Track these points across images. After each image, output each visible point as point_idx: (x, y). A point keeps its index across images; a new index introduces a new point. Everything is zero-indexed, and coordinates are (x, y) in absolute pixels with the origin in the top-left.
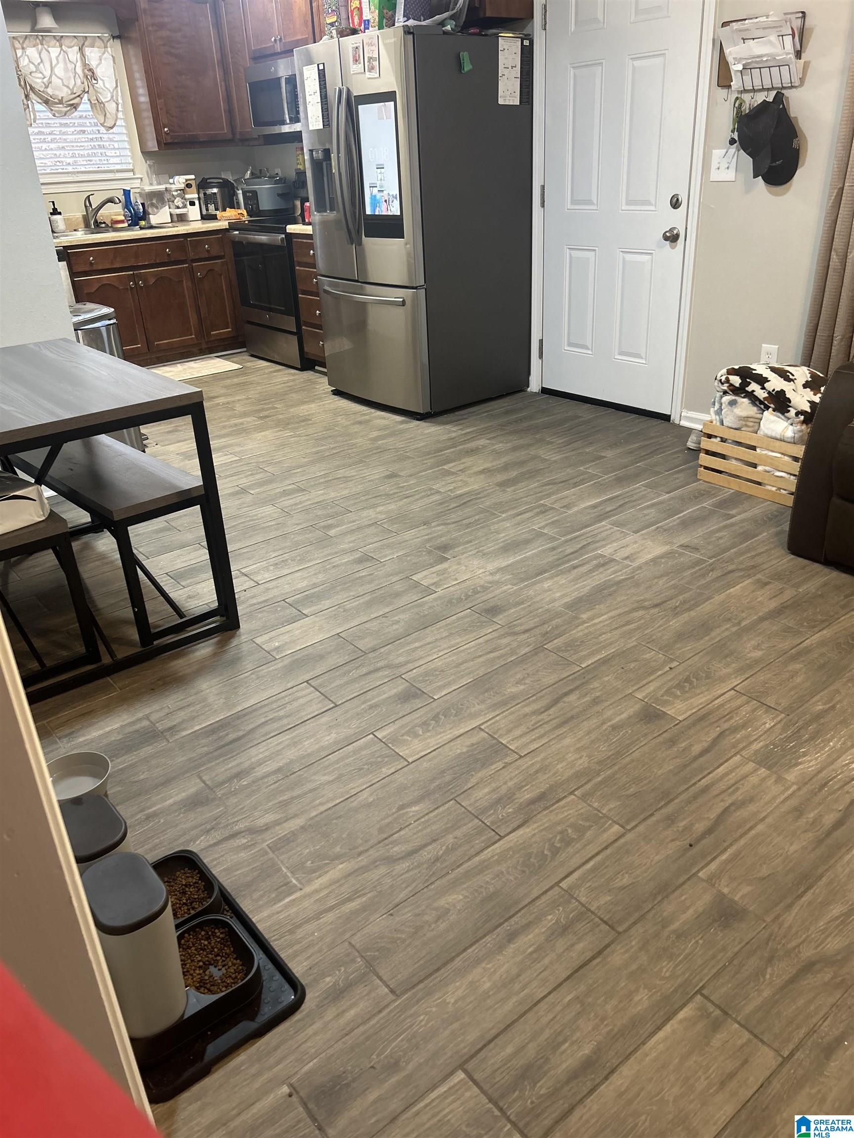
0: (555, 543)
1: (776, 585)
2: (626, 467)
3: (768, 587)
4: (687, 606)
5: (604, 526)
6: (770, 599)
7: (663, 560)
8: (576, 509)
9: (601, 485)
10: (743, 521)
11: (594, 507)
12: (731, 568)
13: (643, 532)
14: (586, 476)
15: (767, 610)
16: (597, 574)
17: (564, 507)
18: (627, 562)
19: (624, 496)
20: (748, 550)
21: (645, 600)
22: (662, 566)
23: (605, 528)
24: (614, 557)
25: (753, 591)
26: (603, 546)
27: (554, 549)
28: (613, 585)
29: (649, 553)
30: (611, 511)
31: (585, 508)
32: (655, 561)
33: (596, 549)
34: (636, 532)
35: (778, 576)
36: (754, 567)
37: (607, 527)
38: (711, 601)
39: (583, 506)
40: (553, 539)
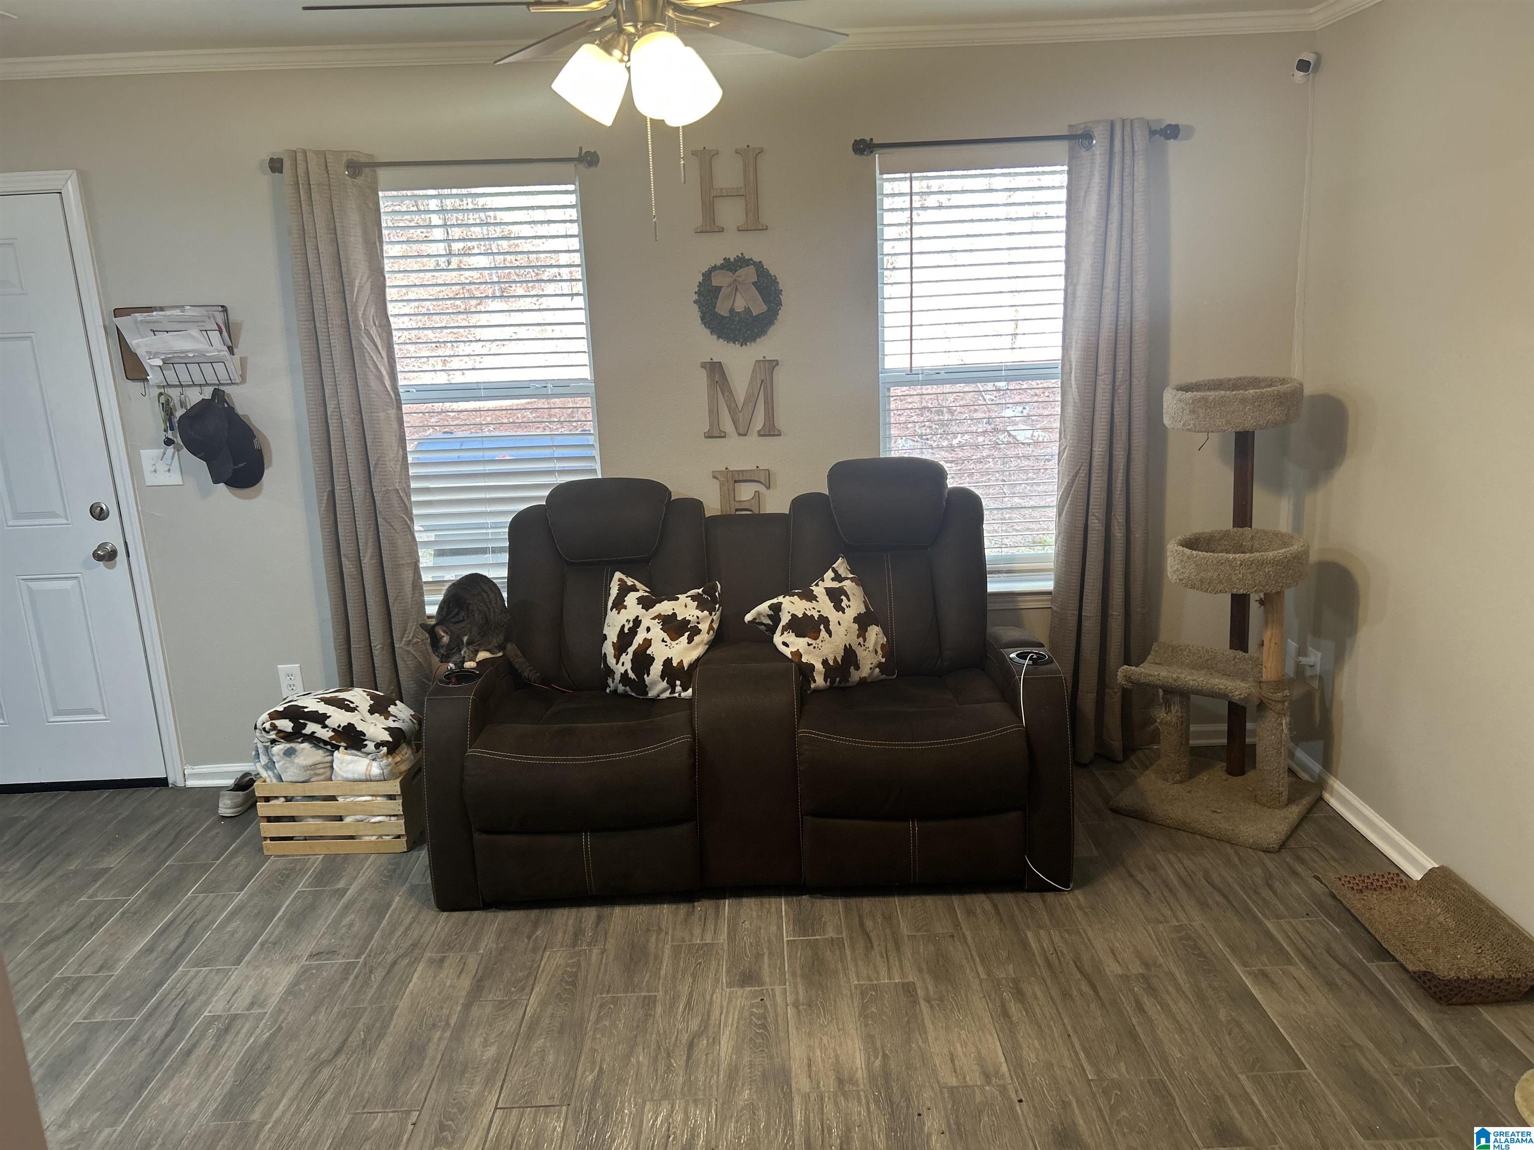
0: (129, 1032)
1: (453, 958)
2: (151, 874)
3: (446, 964)
4: (375, 1034)
5: (185, 974)
6: (459, 977)
7: (302, 987)
8: (122, 965)
9: (134, 914)
10: (361, 892)
11: (149, 950)
12: (390, 958)
13: (247, 958)
14: (99, 909)
15: (464, 993)
16: (229, 1048)
17: (101, 969)
18: (256, 1011)
19: (182, 916)
20: (393, 927)
21: (319, 1052)
22: (307, 994)
23: (189, 976)
24: (233, 1011)
25: (435, 977)
26: (207, 1003)
27: (134, 1040)
28: (261, 1053)
29: (277, 984)
30: (178, 947)
31: (137, 957)
32: (292, 991)
33: (199, 1012)
34: (238, 961)
35: (446, 946)
36: (415, 945)
37: (192, 973)
38: (398, 1011)
39: (130, 956)
40: (120, 1026)
